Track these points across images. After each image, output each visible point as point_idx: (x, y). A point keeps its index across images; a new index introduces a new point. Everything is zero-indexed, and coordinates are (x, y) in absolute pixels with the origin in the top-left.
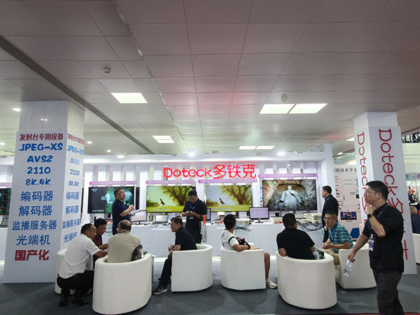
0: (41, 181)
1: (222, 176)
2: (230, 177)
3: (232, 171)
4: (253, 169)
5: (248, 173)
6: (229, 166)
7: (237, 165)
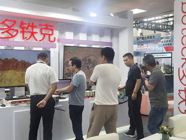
1: (13, 36)
2: (24, 38)
3: (27, 31)
4: (52, 30)
5: (46, 35)
6: (22, 23)
7: (33, 23)
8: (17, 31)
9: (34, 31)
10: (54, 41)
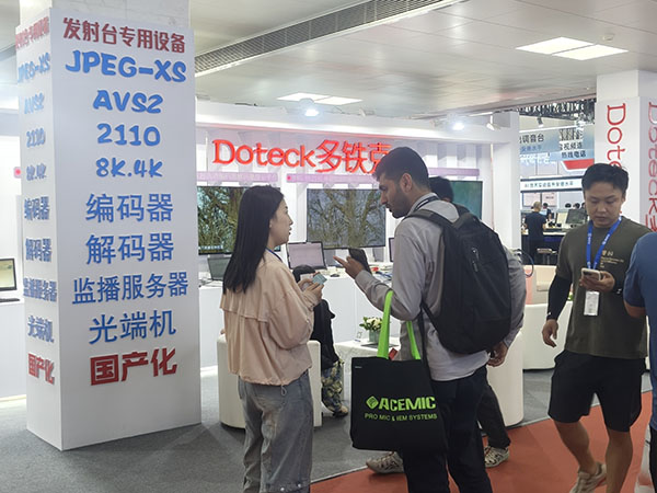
0: (138, 167)
1: (334, 167)
2: (348, 169)
3: (351, 157)
6: (345, 146)
7: (360, 144)
8: (339, 158)
9: (361, 157)
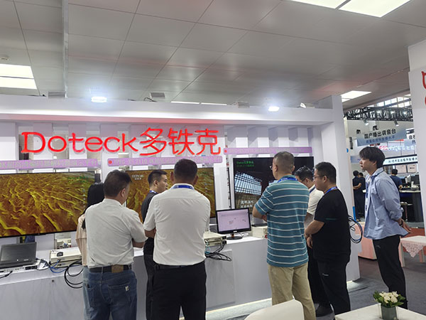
1: (158, 151)
2: (174, 153)
3: (178, 142)
4: (215, 137)
5: (206, 146)
6: (171, 131)
7: (186, 130)
8: (165, 143)
9: (188, 141)
10: (219, 153)
